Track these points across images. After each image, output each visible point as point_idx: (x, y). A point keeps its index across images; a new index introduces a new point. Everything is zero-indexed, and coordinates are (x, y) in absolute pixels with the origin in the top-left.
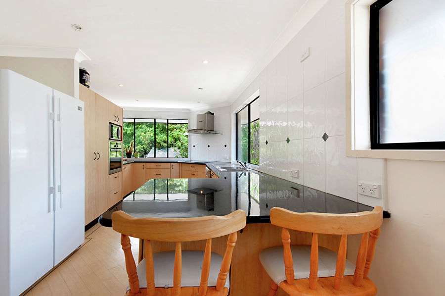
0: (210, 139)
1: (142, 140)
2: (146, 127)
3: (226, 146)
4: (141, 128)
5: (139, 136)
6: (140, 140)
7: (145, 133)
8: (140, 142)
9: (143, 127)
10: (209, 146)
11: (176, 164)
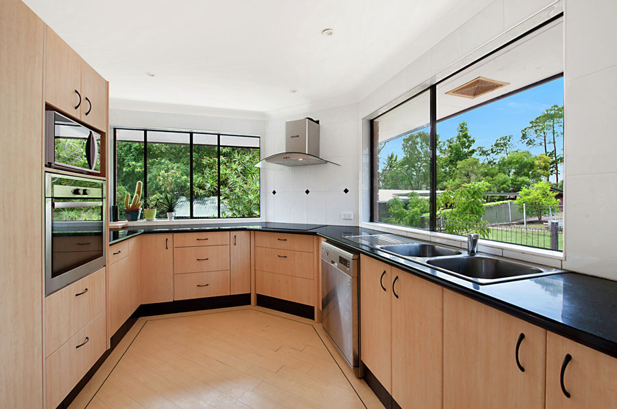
0: (309, 178)
1: (161, 183)
2: (167, 162)
3: (346, 191)
4: (160, 163)
5: (155, 177)
6: (157, 184)
7: (167, 171)
8: (158, 189)
9: (163, 161)
10: (307, 192)
11: (243, 232)
